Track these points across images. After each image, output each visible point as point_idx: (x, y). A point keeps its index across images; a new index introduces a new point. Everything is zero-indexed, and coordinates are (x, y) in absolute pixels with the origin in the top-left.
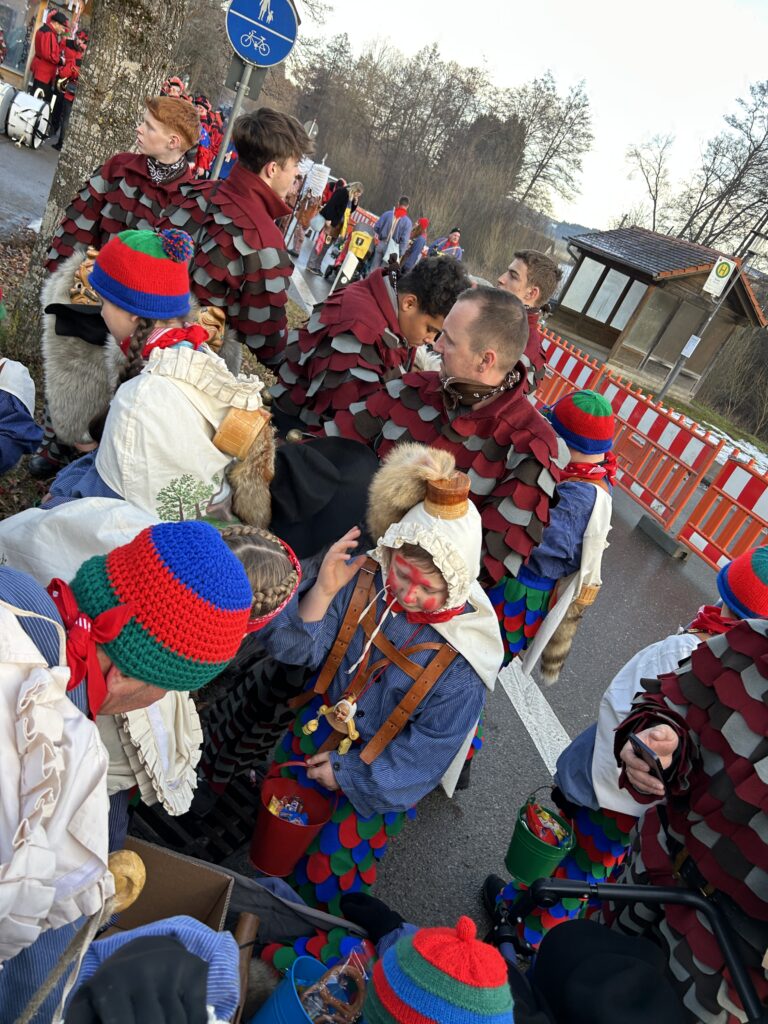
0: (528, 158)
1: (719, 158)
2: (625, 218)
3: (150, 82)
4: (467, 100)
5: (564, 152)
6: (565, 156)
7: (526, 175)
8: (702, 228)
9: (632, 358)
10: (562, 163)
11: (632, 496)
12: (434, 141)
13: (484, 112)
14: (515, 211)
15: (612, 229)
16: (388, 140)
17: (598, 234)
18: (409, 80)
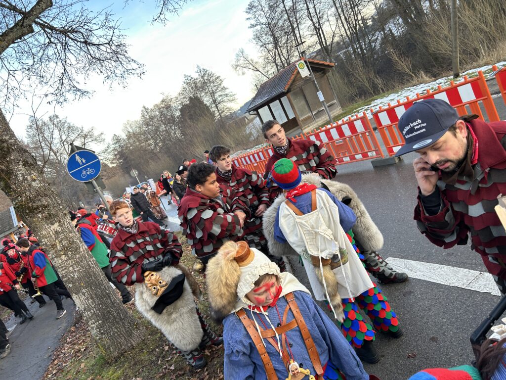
0: (208, 104)
1: (262, 39)
2: (256, 86)
3: (66, 224)
4: (171, 110)
5: (216, 90)
6: (218, 91)
7: (213, 109)
8: (282, 62)
9: (308, 120)
10: (219, 93)
11: (360, 160)
12: (175, 132)
13: (180, 107)
14: (223, 122)
15: (256, 93)
16: (161, 148)
17: (254, 99)
18: (148, 125)
